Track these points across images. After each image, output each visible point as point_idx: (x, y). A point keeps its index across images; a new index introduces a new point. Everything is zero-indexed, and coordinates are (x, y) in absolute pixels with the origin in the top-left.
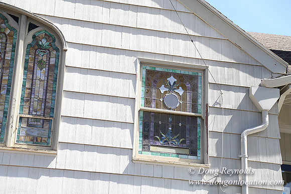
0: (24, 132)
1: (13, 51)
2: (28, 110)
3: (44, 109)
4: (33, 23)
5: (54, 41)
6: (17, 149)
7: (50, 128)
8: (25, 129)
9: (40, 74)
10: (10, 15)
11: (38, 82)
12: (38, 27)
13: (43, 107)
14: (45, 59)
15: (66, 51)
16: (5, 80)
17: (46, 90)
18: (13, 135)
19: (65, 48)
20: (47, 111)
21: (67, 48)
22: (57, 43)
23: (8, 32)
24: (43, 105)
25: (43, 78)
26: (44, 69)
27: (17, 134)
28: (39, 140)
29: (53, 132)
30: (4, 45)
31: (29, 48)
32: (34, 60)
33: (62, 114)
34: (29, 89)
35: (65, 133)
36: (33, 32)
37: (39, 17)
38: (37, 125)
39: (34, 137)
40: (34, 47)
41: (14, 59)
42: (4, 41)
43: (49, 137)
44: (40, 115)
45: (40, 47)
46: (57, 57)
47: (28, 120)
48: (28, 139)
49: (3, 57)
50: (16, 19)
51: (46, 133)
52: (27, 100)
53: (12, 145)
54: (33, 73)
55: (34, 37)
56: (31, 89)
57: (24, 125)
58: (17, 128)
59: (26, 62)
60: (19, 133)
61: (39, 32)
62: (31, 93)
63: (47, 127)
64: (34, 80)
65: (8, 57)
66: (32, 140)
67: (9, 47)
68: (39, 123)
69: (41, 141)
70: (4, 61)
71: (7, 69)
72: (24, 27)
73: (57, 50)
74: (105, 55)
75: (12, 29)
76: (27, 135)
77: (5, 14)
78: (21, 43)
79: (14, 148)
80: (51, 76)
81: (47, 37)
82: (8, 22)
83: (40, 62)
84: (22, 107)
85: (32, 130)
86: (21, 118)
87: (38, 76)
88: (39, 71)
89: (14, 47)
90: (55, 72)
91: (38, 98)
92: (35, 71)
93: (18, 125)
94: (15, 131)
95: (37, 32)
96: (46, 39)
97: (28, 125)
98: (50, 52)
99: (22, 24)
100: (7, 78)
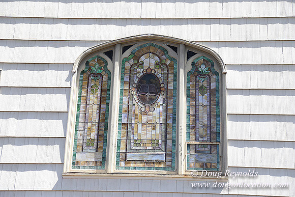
0: (193, 159)
1: (175, 80)
2: (194, 136)
3: (210, 134)
4: (191, 50)
5: (213, 65)
6: (188, 176)
7: (218, 153)
8: (194, 156)
9: (203, 100)
10: (169, 46)
11: (201, 108)
12: (196, 53)
13: (209, 132)
14: (205, 85)
15: (225, 73)
16: (170, 109)
17: (210, 115)
18: (183, 163)
19: (224, 71)
20: (213, 136)
21: (227, 71)
22: (216, 67)
23: (168, 62)
24: (209, 130)
25: (205, 104)
26: (206, 94)
27: (186, 162)
28: (209, 166)
29: (221, 157)
30: (166, 75)
31: (189, 75)
32: (196, 87)
33: (229, 138)
34: (193, 115)
35: (234, 156)
36: (191, 59)
37: (196, 44)
38: (205, 151)
39: (203, 163)
40: (194, 74)
41: (176, 88)
42: (166, 72)
43: (218, 162)
44: (206, 141)
45: (200, 73)
46: (217, 81)
47: (196, 146)
48: (198, 165)
49: (166, 87)
50: (175, 49)
51: (215, 158)
52: (192, 126)
53: (183, 173)
54: (196, 100)
55: (193, 64)
56: (195, 115)
57: (193, 152)
58: (187, 155)
59: (188, 89)
60: (189, 160)
61: (197, 58)
62: (196, 119)
63: (215, 152)
64: (197, 107)
65: (171, 87)
66: (202, 167)
67: (171, 77)
68: (207, 149)
69: (211, 167)
70: (167, 91)
71: (170, 99)
72: (183, 55)
73: (216, 74)
74: (267, 73)
75: (172, 59)
76: (197, 161)
77: (164, 46)
78: (182, 72)
79: (186, 175)
80: (213, 100)
81: (206, 62)
82: (167, 53)
83: (201, 88)
84: (188, 134)
85: (200, 156)
86: (189, 145)
87: (201, 101)
88: (201, 97)
89: (175, 76)
90: (216, 96)
91: (203, 124)
92: (197, 97)
93: (186, 153)
94: (185, 158)
95: (195, 59)
96: (205, 64)
97: (197, 152)
98: (210, 77)
99: (181, 53)
100: (172, 107)
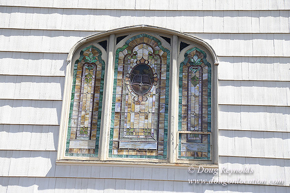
0: (185, 148)
1: (168, 71)
2: (186, 126)
3: (202, 124)
4: (184, 41)
5: (205, 57)
6: (180, 165)
7: (209, 142)
8: (186, 145)
9: (195, 90)
10: (162, 37)
11: (193, 98)
12: (189, 45)
13: (200, 122)
14: (198, 76)
15: (217, 65)
16: (163, 99)
17: (202, 105)
18: (175, 151)
19: (216, 62)
20: (205, 125)
21: (219, 62)
22: (208, 59)
23: (162, 53)
24: (200, 120)
25: (197, 94)
26: (198, 85)
27: (178, 151)
28: (200, 155)
29: (212, 146)
30: (159, 66)
31: (182, 65)
32: (188, 78)
33: (219, 128)
34: (185, 105)
35: (225, 145)
36: (184, 51)
37: (189, 36)
38: (196, 140)
39: (194, 152)
40: (186, 65)
41: (169, 79)
42: (159, 62)
43: (209, 152)
44: (198, 131)
45: (192, 64)
46: (209, 72)
47: (187, 136)
48: (189, 154)
49: (159, 77)
50: (168, 40)
51: (206, 147)
52: (184, 116)
53: (175, 161)
54: (188, 90)
55: (186, 55)
56: (187, 106)
57: (184, 141)
58: (178, 144)
59: (181, 80)
60: (180, 149)
61: (190, 50)
62: (188, 109)
63: (206, 141)
64: (189, 97)
65: (164, 77)
66: (193, 155)
67: (164, 68)
68: (198, 138)
69: (202, 156)
70: (160, 82)
71: (163, 89)
72: (176, 46)
73: (209, 65)
74: (258, 65)
75: (165, 50)
76: (188, 150)
77: (158, 37)
78: (175, 62)
79: (177, 164)
80: (205, 91)
81: (198, 53)
82: (161, 44)
83: (194, 79)
84: (180, 123)
85: (192, 146)
86: (180, 134)
87: (193, 92)
88: (193, 88)
89: (168, 67)
90: (208, 87)
91: (195, 114)
92: (189, 88)
93: (178, 142)
94: (176, 147)
95: (187, 51)
96: (197, 55)
97: (188, 141)
98: (202, 68)
99: (174, 44)
100: (164, 97)
